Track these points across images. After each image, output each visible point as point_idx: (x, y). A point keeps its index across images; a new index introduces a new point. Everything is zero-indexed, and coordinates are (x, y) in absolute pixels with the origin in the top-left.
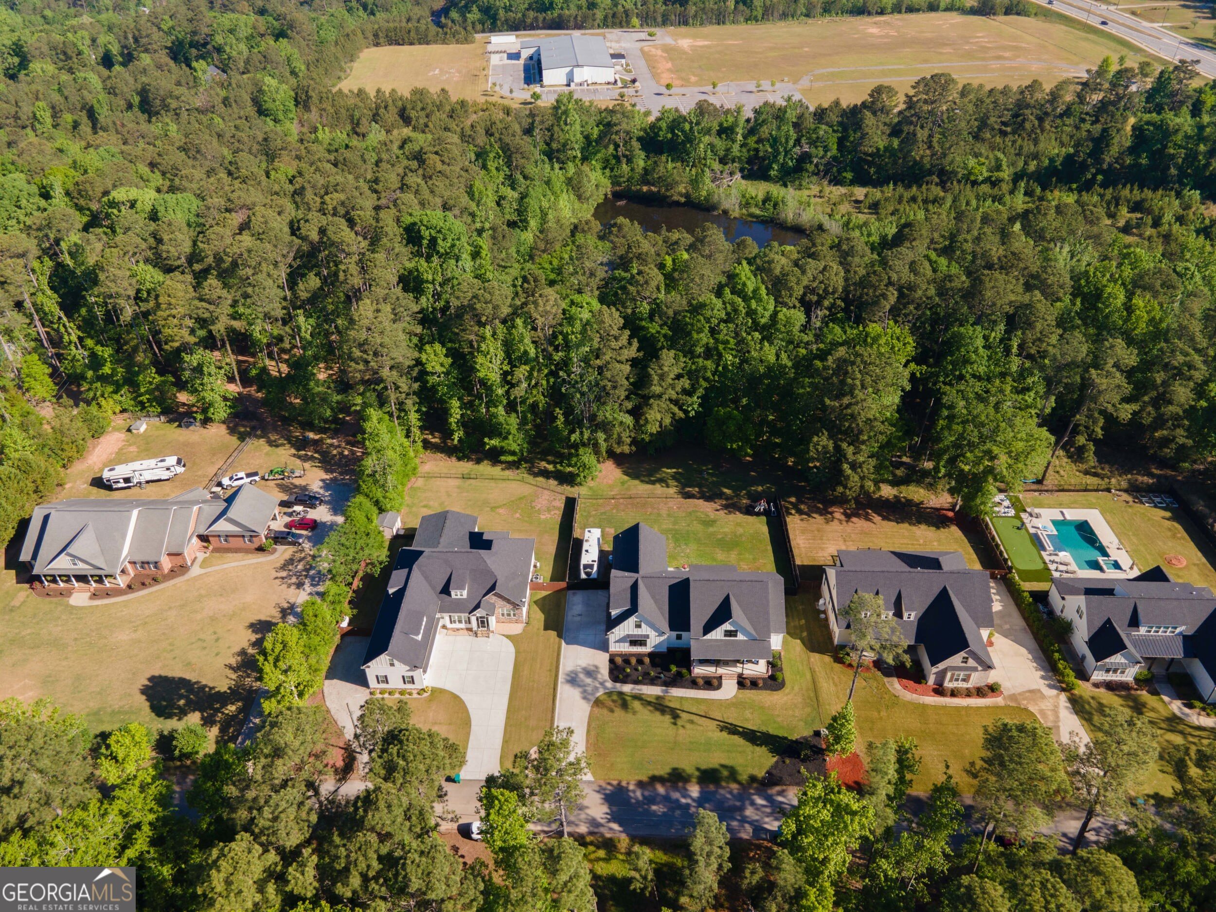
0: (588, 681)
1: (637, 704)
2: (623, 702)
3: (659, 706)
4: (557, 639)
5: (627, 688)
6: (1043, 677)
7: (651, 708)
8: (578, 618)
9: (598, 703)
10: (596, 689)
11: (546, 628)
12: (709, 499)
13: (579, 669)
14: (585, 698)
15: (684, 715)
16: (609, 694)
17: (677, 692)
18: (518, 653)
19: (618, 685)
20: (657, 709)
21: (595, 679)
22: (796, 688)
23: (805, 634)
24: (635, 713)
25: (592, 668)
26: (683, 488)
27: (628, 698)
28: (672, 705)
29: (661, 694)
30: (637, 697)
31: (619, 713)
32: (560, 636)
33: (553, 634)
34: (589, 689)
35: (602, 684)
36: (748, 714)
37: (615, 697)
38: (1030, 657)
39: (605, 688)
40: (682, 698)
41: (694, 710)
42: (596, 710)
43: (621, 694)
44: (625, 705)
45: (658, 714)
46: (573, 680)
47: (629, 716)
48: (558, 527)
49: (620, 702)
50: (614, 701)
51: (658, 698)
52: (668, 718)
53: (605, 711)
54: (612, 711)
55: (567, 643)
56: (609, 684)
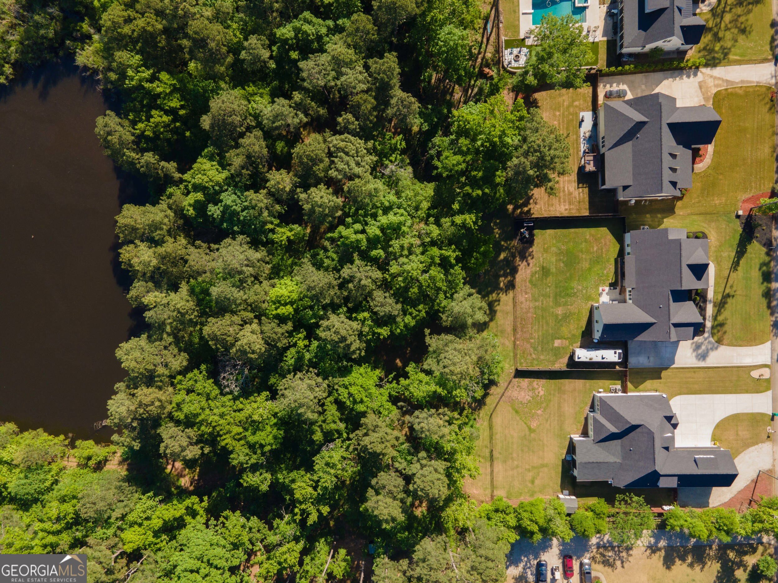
0: (703, 347)
1: (720, 318)
2: (718, 326)
3: (721, 305)
4: (669, 370)
5: (709, 324)
6: (688, 77)
7: (722, 310)
8: (652, 359)
9: (720, 342)
10: (709, 342)
11: (660, 378)
12: (514, 271)
13: (694, 354)
14: (716, 348)
15: (727, 291)
16: (713, 334)
17: (710, 295)
18: (680, 394)
19: (706, 330)
20: (723, 306)
21: (702, 343)
22: (705, 225)
23: (659, 216)
24: (726, 319)
25: (694, 345)
26: (501, 289)
27: (716, 323)
28: (720, 298)
29: (712, 304)
30: (715, 318)
31: (727, 328)
32: (666, 369)
33: (664, 374)
34: (709, 347)
35: (706, 339)
36: (725, 254)
37: (716, 331)
38: (671, 80)
39: (709, 337)
40: (714, 292)
41: (723, 285)
42: (725, 341)
43: (713, 327)
44: (721, 325)
45: (726, 306)
46: (703, 357)
47: (728, 322)
48: (553, 381)
49: (719, 328)
50: (718, 331)
51: (715, 306)
52: (729, 300)
53: (726, 337)
54: (725, 332)
55: (674, 363)
56: (706, 335)
